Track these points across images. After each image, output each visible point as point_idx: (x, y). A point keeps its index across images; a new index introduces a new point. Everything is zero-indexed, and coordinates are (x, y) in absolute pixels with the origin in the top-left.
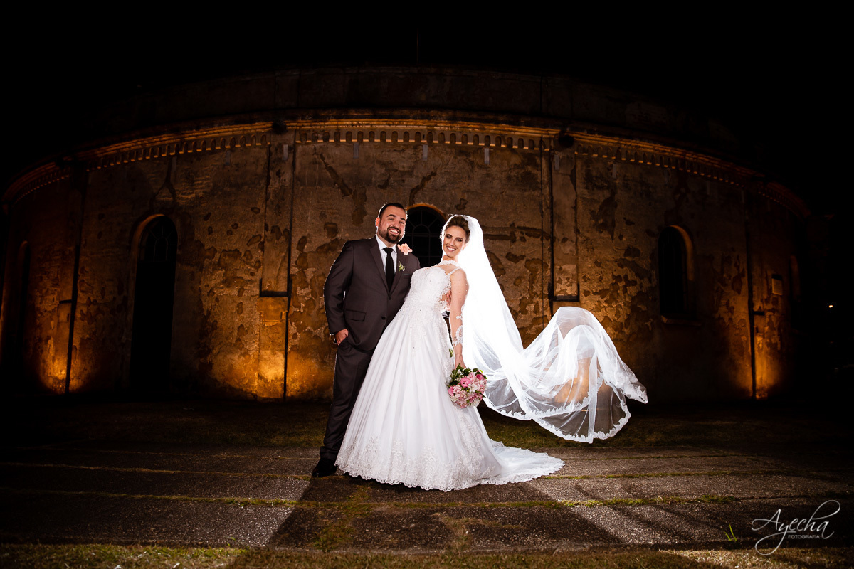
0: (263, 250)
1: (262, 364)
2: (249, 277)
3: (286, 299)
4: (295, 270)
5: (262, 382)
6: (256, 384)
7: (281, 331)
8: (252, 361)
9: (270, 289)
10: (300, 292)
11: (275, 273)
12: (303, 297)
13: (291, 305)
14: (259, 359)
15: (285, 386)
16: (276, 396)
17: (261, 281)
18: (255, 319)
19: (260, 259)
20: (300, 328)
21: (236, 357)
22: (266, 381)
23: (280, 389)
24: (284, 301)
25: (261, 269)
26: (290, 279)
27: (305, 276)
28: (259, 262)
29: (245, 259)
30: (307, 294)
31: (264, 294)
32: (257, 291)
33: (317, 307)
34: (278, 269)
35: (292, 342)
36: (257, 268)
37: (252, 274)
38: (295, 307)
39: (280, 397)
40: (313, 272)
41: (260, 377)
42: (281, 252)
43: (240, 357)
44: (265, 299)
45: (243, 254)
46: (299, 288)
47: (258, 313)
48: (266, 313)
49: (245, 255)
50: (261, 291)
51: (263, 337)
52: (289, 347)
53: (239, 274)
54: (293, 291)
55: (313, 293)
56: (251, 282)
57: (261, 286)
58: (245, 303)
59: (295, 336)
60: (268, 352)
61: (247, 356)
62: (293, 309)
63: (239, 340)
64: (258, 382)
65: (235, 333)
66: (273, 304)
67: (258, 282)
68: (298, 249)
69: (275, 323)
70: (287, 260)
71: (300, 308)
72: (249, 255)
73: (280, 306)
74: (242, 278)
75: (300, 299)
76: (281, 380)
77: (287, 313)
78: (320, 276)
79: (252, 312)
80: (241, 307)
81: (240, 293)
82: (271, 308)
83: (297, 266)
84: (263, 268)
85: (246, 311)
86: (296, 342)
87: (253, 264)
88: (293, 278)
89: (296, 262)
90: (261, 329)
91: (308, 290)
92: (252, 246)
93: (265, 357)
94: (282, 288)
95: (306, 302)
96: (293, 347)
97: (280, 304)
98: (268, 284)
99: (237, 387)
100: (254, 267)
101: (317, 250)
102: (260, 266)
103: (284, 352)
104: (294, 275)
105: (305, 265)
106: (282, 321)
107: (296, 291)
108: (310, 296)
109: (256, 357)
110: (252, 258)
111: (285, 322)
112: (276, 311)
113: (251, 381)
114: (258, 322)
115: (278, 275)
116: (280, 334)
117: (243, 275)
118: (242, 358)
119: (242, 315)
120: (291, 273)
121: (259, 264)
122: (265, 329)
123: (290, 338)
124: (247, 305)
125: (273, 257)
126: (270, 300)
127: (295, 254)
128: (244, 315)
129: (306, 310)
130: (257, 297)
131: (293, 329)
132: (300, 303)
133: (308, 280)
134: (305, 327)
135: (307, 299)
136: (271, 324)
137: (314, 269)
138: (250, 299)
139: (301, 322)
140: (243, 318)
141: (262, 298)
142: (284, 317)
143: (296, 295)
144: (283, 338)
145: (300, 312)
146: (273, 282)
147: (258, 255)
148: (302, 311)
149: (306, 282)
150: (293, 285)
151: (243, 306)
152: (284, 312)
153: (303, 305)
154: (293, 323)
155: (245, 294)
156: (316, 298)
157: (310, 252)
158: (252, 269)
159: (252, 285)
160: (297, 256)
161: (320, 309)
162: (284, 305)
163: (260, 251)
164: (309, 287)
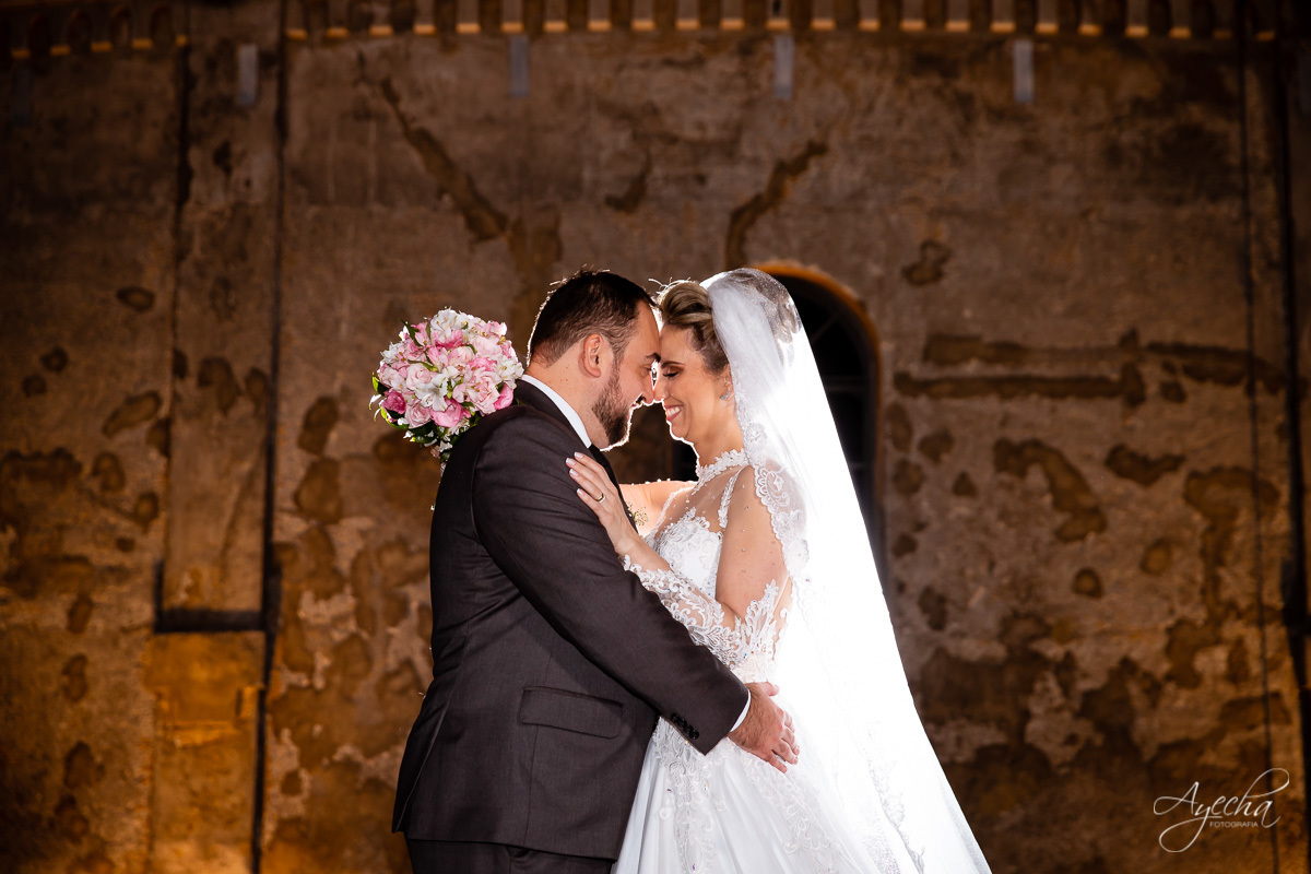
0: (166, 451)
2: (114, 558)
3: (256, 638)
4: (291, 527)
7: (238, 764)
9: (197, 603)
10: (312, 609)
11: (215, 537)
12: (325, 630)
13: (278, 660)
17: (160, 571)
18: (136, 720)
19: (158, 486)
20: (312, 753)
24: (249, 646)
25: (159, 524)
26: (272, 563)
27: (330, 549)
28: (151, 497)
29: (94, 485)
30: (339, 620)
31: (171, 622)
32: (144, 611)
33: (378, 669)
34: (226, 521)
35: (278, 806)
36: (145, 522)
37: (125, 545)
38: (293, 668)
40: (363, 534)
42: (238, 456)
44: (174, 638)
45: (87, 469)
46: (307, 598)
47: (147, 696)
48: (179, 691)
49: (96, 472)
50: (159, 612)
51: (165, 790)
52: (269, 827)
53: (73, 545)
54: (284, 606)
55: (362, 614)
56: (120, 574)
57: (159, 589)
58: (95, 656)
59: (291, 784)
60: (188, 848)
61: (103, 869)
62: (284, 679)
63: (68, 802)
65: (57, 775)
66: (208, 659)
67: (147, 576)
68: (301, 444)
69: (214, 735)
70: (260, 487)
71: (311, 671)
72: (111, 469)
73: (233, 667)
74: (82, 560)
75: (314, 639)
77: (262, 695)
78: (389, 546)
79: (121, 691)
80: (81, 675)
81: (77, 618)
82: (200, 673)
83: (300, 510)
84: (168, 523)
85: (98, 691)
86: (297, 806)
87: (127, 507)
88: (285, 557)
89: (296, 497)
90: (161, 759)
91: (344, 603)
92: (125, 436)
93: (175, 867)
94: (244, 596)
95: (337, 650)
96: (283, 824)
97: (234, 657)
98: (187, 581)
100: (134, 516)
101: (376, 447)
102: (154, 514)
103: (247, 846)
104: (286, 546)
105: (330, 508)
106: (239, 723)
107: (295, 607)
108: (352, 626)
109: (139, 868)
110: (122, 482)
111: (252, 728)
112: (218, 686)
114: (146, 729)
115: (227, 545)
116: (234, 777)
117: (88, 550)
119: (84, 704)
120: (278, 537)
121: (150, 507)
122: (176, 759)
123: (273, 790)
124: (103, 665)
125: (207, 475)
126: (196, 643)
127: (292, 463)
128: (94, 704)
129: (337, 679)
130: (145, 632)
131: (283, 756)
132: (311, 654)
133: (344, 565)
134: (333, 748)
135: (338, 636)
136: (198, 737)
137: (365, 523)
138: (115, 643)
139: (318, 729)
140: (87, 718)
141: (162, 638)
142: (249, 710)
143: (298, 622)
144: (246, 793)
145: (311, 687)
146: (207, 574)
147: (147, 469)
148: (319, 683)
149: (336, 572)
150: (286, 586)
151: (89, 671)
152: (249, 692)
153: (323, 662)
154: (286, 733)
155: (97, 624)
156: (372, 633)
157: (350, 457)
158: (125, 527)
159: (125, 589)
160: (301, 472)
161: (389, 676)
162: (251, 663)
163: (154, 454)
164: (348, 589)
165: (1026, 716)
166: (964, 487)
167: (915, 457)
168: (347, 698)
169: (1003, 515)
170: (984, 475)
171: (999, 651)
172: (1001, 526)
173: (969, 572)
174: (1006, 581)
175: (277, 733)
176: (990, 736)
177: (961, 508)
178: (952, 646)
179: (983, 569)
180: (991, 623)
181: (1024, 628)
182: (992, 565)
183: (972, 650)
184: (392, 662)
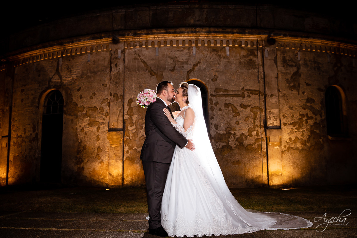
0: (109, 106)
1: (111, 167)
2: (103, 121)
3: (122, 132)
4: (126, 117)
5: (111, 177)
6: (107, 178)
7: (120, 149)
8: (105, 166)
9: (114, 127)
10: (129, 128)
11: (116, 118)
12: (131, 131)
13: (125, 135)
14: (109, 165)
15: (123, 179)
16: (118, 185)
17: (109, 123)
18: (106, 143)
19: (108, 111)
20: (130, 148)
21: (97, 164)
22: (113, 176)
23: (120, 181)
24: (121, 133)
25: (109, 116)
26: (124, 122)
27: (132, 120)
28: (107, 113)
29: (100, 111)
30: (133, 129)
31: (110, 130)
32: (107, 129)
33: (139, 136)
34: (117, 116)
35: (126, 155)
36: (107, 116)
37: (104, 119)
38: (127, 136)
39: (120, 185)
40: (136, 117)
41: (110, 174)
42: (119, 107)
43: (98, 164)
44: (111, 132)
45: (99, 109)
46: (129, 126)
47: (108, 140)
48: (112, 139)
49: (100, 109)
50: (109, 129)
51: (110, 153)
52: (125, 158)
53: (97, 120)
54: (126, 128)
55: (137, 129)
56: (103, 123)
57: (109, 126)
58: (100, 135)
59: (127, 152)
60: (114, 161)
61: (103, 163)
62: (126, 138)
63: (98, 155)
64: (108, 177)
65: (96, 151)
66: (116, 135)
67: (107, 124)
68: (128, 105)
69: (117, 145)
70: (122, 111)
71: (130, 137)
72: (102, 109)
73: (119, 136)
74: (98, 122)
75: (130, 132)
76: (121, 175)
77: (123, 140)
78: (140, 119)
79: (104, 139)
81: (98, 130)
82: (115, 137)
83: (128, 114)
84: (110, 116)
85: (101, 139)
86: (128, 155)
87: (104, 114)
88: (126, 121)
89: (127, 112)
90: (110, 149)
91: (134, 127)
92: (103, 104)
93: (112, 163)
94: (120, 126)
95: (133, 134)
96: (127, 157)
97: (119, 135)
98: (113, 124)
99: (98, 180)
100: (105, 115)
102: (108, 115)
103: (122, 160)
104: (126, 119)
105: (132, 114)
106: (120, 144)
107: (127, 128)
108: (135, 130)
109: (107, 163)
110: (103, 111)
111: (122, 144)
112: (117, 139)
113: (105, 177)
114: (108, 145)
115: (118, 119)
116: (120, 151)
117: (99, 120)
118: (100, 165)
119: (99, 141)
120: (125, 118)
121: (107, 114)
122: (112, 149)
123: (125, 153)
124: (101, 136)
125: (115, 110)
126: (114, 133)
127: (126, 108)
128: (100, 141)
129: (133, 138)
130: (107, 131)
131: (126, 148)
132: (130, 134)
133: (134, 122)
134: (133, 147)
135: (133, 132)
136: (115, 146)
137: (137, 116)
138: (103, 133)
139: (131, 144)
140: (100, 143)
141: (109, 132)
142: (122, 142)
143: (128, 130)
144: (122, 153)
145: (130, 139)
146: (115, 123)
147: (107, 109)
148: (131, 138)
149: (133, 123)
150: (126, 125)
151: (100, 137)
152: (121, 139)
153: (131, 135)
154: (127, 145)
155: (101, 130)
156: (138, 131)
157: (134, 107)
158: (104, 117)
159: (104, 126)
160: (128, 109)
161: (140, 137)
162: (121, 135)
163: (108, 107)
164: (135, 125)
165: (229, 141)
166: (220, 110)
167: (213, 106)
168: (135, 140)
169: (226, 113)
170: (223, 108)
171: (225, 132)
172: (225, 115)
173: (221, 122)
174: (226, 123)
175: (125, 145)
176: (224, 144)
177: (220, 113)
178: (219, 132)
179: (223, 121)
180: (224, 129)
181: (229, 129)
182: (224, 121)
183: (221, 132)
184: (141, 135)
